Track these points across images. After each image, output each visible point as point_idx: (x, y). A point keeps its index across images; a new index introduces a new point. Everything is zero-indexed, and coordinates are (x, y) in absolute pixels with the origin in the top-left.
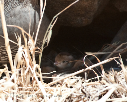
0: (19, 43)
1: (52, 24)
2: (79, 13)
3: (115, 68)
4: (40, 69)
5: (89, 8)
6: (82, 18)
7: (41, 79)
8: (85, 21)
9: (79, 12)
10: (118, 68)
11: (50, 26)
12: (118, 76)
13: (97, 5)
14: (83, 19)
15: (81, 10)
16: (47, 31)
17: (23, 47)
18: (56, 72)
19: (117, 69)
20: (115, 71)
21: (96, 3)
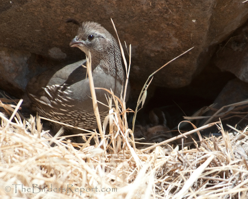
0: (109, 105)
1: (147, 84)
2: (177, 73)
4: (132, 135)
5: (187, 68)
6: (180, 78)
7: (134, 146)
8: (182, 82)
11: (145, 86)
12: (218, 143)
13: (196, 64)
15: (179, 70)
16: (142, 92)
17: (114, 109)
19: (217, 134)
21: (195, 62)
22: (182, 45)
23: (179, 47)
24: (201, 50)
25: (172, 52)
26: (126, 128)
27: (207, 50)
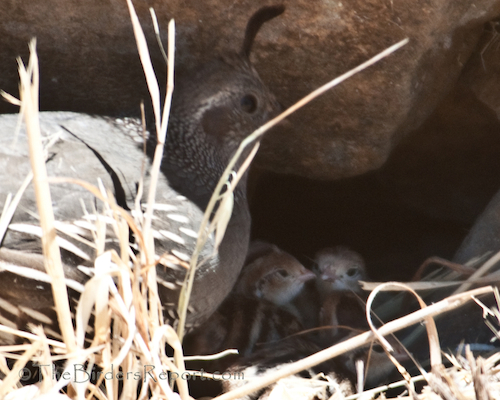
0: (96, 241)
2: (338, 125)
3: (478, 347)
4: (178, 347)
5: (376, 106)
6: (349, 142)
7: (184, 386)
8: (359, 156)
9: (337, 120)
10: (490, 344)
12: (489, 376)
13: (409, 92)
14: (352, 147)
15: (345, 112)
16: (215, 197)
17: (113, 255)
18: (235, 351)
19: (484, 347)
20: (476, 357)
21: (404, 85)
22: (357, 24)
23: (346, 30)
24: (428, 41)
25: (322, 49)
26: (155, 323)
27: (448, 44)
